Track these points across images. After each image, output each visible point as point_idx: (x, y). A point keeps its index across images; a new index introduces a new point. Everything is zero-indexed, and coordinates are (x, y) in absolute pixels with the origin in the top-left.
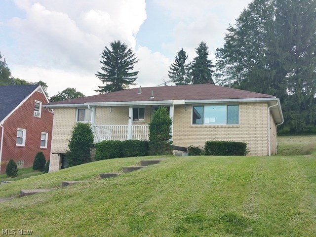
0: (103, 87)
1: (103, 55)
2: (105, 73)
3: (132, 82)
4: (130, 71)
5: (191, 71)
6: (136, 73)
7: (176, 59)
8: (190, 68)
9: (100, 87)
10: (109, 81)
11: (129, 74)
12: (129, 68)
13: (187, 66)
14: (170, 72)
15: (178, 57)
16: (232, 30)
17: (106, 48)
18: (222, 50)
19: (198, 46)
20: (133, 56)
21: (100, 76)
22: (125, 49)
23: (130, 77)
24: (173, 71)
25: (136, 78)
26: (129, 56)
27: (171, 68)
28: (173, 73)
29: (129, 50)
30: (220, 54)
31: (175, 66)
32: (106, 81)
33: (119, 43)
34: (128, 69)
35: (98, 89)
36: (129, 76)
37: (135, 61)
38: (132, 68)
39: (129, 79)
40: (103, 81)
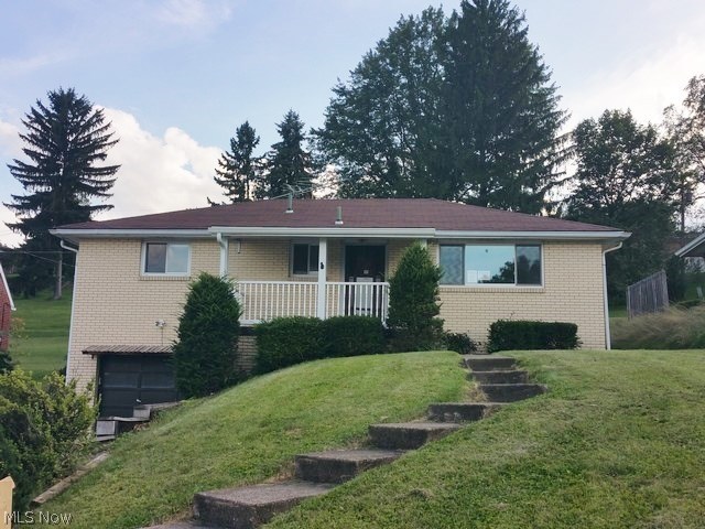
0: (26, 198)
1: (28, 121)
2: (35, 164)
3: (104, 189)
4: (97, 164)
5: (266, 172)
6: (112, 170)
7: (233, 143)
8: (265, 167)
9: (15, 197)
10: (41, 184)
11: (93, 169)
12: (96, 156)
13: (257, 160)
14: (219, 172)
15: (237, 140)
16: (342, 92)
17: (39, 103)
18: (320, 133)
19: (282, 120)
20: (106, 127)
21: (19, 169)
22: (88, 109)
23: (98, 178)
24: (225, 171)
25: (112, 181)
26: (95, 129)
27: (221, 164)
28: (226, 175)
29: (98, 114)
30: (317, 141)
31: (229, 158)
32: (33, 183)
33: (71, 95)
34: (91, 158)
35: (11, 201)
36: (96, 175)
37: (109, 141)
38: (102, 156)
39: (93, 181)
40: (26, 184)
